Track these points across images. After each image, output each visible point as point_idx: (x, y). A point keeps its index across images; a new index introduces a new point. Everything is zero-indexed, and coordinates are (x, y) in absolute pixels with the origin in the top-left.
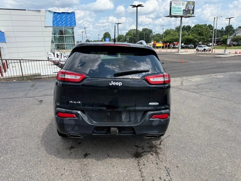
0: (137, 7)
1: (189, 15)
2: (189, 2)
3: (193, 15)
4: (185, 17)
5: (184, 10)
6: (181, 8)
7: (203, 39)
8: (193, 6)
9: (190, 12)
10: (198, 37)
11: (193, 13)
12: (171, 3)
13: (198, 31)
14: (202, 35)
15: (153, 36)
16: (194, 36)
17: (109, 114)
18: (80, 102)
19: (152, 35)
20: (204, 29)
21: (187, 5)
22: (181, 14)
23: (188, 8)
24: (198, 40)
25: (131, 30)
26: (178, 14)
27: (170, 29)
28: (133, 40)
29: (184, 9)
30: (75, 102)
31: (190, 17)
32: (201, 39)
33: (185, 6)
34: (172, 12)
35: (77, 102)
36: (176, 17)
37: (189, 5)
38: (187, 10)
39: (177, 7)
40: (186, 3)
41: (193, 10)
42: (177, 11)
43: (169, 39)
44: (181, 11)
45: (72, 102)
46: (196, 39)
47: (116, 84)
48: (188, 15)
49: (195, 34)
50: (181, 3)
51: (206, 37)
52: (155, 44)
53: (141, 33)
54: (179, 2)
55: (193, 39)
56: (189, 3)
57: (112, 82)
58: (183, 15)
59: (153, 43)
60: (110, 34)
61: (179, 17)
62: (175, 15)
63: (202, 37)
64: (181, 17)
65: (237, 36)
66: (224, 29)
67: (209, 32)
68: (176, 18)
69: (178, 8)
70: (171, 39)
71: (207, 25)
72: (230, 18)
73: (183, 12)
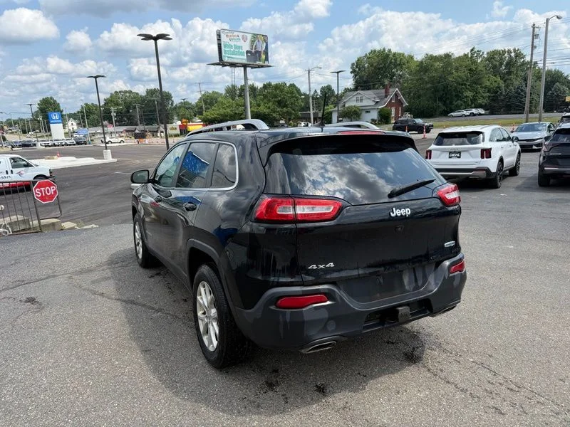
0: (156, 39)
1: (261, 63)
2: (255, 36)
3: (266, 63)
4: (252, 68)
5: (247, 52)
6: (241, 47)
7: (289, 113)
8: (265, 44)
9: (260, 56)
10: (278, 109)
11: (267, 59)
12: (219, 36)
13: (275, 96)
14: (286, 106)
15: (175, 108)
16: (269, 108)
17: (381, 280)
18: (332, 265)
19: (172, 104)
20: (287, 93)
21: (253, 42)
22: (243, 59)
23: (255, 48)
24: (278, 117)
25: (116, 92)
26: (237, 59)
27: (213, 92)
28: (126, 116)
29: (248, 49)
30: (322, 266)
31: (262, 66)
32: (284, 113)
33: (248, 42)
34: (223, 54)
35: (327, 266)
36: (233, 65)
37: (257, 41)
38: (253, 51)
39: (232, 43)
40: (249, 37)
41: (266, 53)
42: (233, 53)
43: (218, 114)
44: (242, 54)
45: (314, 267)
46: (274, 115)
47: (402, 212)
48: (258, 63)
49: (271, 104)
50: (240, 37)
51: (293, 110)
52: (186, 126)
53: (144, 100)
54: (236, 34)
55: (269, 115)
56: (257, 38)
57: (394, 209)
58: (246, 63)
59: (179, 123)
60: (58, 102)
61: (238, 66)
62: (230, 60)
63: (285, 109)
64: (245, 66)
65: (349, 107)
66: (319, 92)
67: (297, 100)
68: (233, 69)
69: (236, 47)
70: (221, 115)
71: (288, 85)
72: (338, 73)
73: (247, 56)
